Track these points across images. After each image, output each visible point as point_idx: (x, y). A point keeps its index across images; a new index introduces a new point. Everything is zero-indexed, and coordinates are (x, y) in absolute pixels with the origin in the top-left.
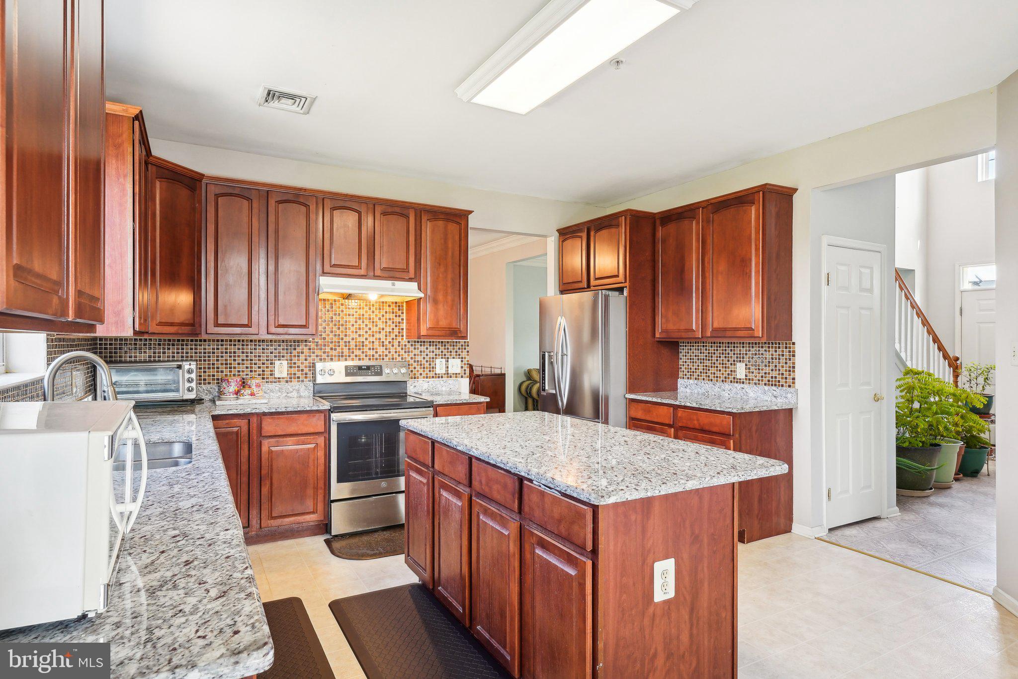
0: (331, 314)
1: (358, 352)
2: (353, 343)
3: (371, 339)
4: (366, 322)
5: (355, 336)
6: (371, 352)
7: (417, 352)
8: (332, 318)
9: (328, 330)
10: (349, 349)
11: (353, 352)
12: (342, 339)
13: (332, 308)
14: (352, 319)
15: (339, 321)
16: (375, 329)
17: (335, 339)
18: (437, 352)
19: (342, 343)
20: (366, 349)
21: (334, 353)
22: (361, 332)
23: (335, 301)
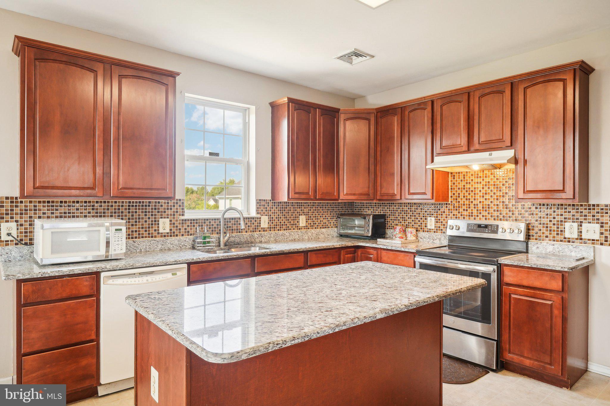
0: (463, 183)
1: (484, 213)
2: (480, 206)
3: (496, 202)
4: (492, 188)
5: (482, 200)
6: (496, 214)
7: (543, 214)
8: (464, 186)
9: (462, 195)
10: (477, 210)
11: (480, 213)
12: (472, 202)
13: (464, 178)
14: (480, 186)
15: (469, 188)
16: (498, 193)
17: (467, 202)
18: (567, 215)
19: (472, 206)
20: (491, 211)
21: (465, 213)
22: (487, 197)
23: (467, 172)
